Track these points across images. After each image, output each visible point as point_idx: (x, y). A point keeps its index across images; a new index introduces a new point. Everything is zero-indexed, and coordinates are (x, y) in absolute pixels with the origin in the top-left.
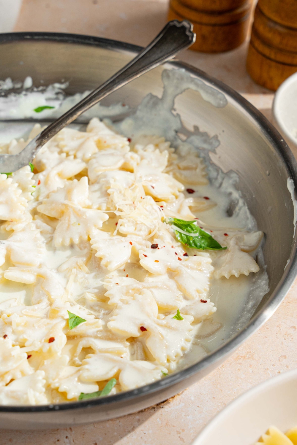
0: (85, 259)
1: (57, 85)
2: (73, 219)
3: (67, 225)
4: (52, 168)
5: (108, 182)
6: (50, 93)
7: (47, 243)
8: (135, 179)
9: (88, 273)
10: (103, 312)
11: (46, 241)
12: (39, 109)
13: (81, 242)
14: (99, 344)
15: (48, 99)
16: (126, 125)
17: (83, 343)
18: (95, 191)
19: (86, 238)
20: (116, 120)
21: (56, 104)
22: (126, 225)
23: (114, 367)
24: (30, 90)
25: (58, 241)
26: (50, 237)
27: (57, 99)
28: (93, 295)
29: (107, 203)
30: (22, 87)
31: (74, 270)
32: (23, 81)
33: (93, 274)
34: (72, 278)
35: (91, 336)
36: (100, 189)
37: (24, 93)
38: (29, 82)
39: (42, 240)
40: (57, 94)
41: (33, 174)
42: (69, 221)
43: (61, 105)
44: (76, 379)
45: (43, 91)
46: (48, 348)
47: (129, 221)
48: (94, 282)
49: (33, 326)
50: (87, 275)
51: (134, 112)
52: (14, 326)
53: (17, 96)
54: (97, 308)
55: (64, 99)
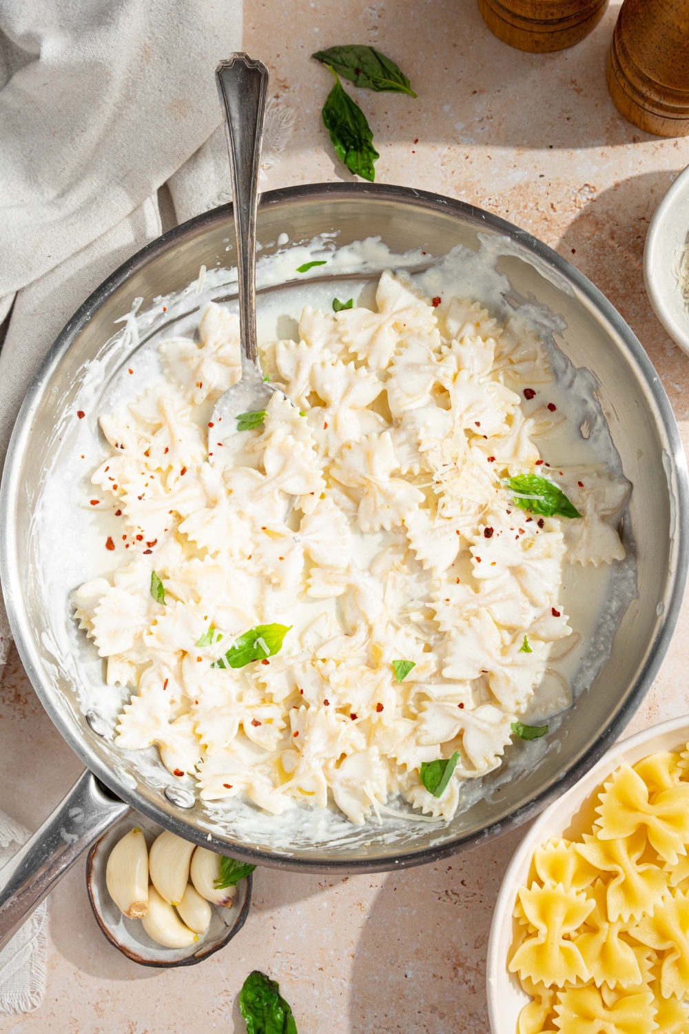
0: (402, 557)
1: (325, 235)
2: (380, 500)
3: (373, 509)
4: (341, 402)
6: (317, 245)
7: (350, 525)
8: (454, 423)
9: (408, 574)
10: (433, 637)
11: (349, 523)
12: (304, 268)
13: (395, 527)
14: (434, 690)
15: (314, 253)
16: (431, 279)
17: (416, 689)
18: (402, 444)
19: (399, 524)
20: (416, 272)
21: (327, 257)
22: (449, 506)
23: (455, 727)
24: (289, 246)
25: (366, 526)
26: (353, 516)
27: (327, 250)
28: (419, 613)
29: (420, 464)
30: (276, 245)
31: (391, 574)
32: (276, 239)
33: (415, 575)
34: (390, 583)
35: (424, 683)
36: (408, 441)
37: (280, 251)
38: (284, 238)
39: (343, 518)
40: (325, 244)
42: (375, 503)
43: (334, 256)
44: (414, 742)
45: (306, 245)
46: (377, 719)
47: (452, 498)
48: (420, 590)
49: (356, 685)
50: (407, 578)
51: (441, 263)
52: (333, 685)
53: (271, 257)
54: (425, 630)
55: (337, 249)
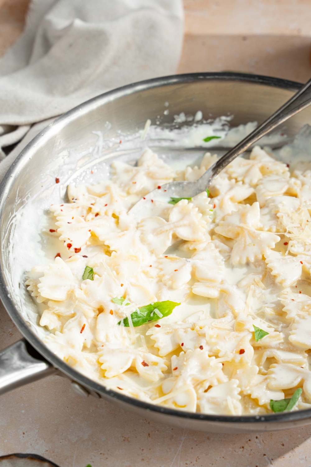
0: (261, 277)
1: (224, 118)
2: (249, 240)
3: (243, 246)
4: (226, 193)
5: (276, 207)
6: (217, 125)
7: (225, 261)
8: (301, 203)
9: (264, 289)
10: (281, 325)
11: (224, 259)
12: (208, 139)
13: (257, 260)
14: (281, 355)
15: (215, 130)
16: (285, 152)
17: (267, 354)
18: (266, 214)
19: (261, 257)
20: (276, 148)
21: (222, 134)
22: (296, 246)
23: (297, 377)
24: (200, 122)
25: (235, 259)
26: (228, 256)
27: (223, 130)
28: (271, 309)
29: (277, 226)
30: (193, 120)
31: (252, 287)
32: (194, 114)
33: (269, 290)
34: (250, 293)
35: (274, 348)
36: (270, 213)
37: (195, 125)
38: (199, 116)
39: (221, 258)
40: (223, 125)
41: (209, 199)
42: (245, 242)
43: (226, 135)
44: (265, 387)
45: (211, 123)
46: (240, 359)
47: (298, 242)
48: (271, 298)
49: (224, 338)
50: (263, 291)
51: (292, 141)
52: (207, 338)
53: (189, 128)
54: (275, 321)
55: (229, 130)
